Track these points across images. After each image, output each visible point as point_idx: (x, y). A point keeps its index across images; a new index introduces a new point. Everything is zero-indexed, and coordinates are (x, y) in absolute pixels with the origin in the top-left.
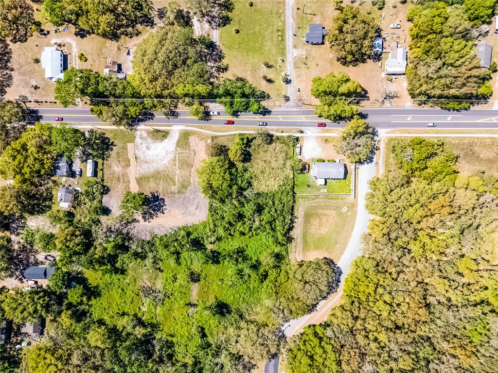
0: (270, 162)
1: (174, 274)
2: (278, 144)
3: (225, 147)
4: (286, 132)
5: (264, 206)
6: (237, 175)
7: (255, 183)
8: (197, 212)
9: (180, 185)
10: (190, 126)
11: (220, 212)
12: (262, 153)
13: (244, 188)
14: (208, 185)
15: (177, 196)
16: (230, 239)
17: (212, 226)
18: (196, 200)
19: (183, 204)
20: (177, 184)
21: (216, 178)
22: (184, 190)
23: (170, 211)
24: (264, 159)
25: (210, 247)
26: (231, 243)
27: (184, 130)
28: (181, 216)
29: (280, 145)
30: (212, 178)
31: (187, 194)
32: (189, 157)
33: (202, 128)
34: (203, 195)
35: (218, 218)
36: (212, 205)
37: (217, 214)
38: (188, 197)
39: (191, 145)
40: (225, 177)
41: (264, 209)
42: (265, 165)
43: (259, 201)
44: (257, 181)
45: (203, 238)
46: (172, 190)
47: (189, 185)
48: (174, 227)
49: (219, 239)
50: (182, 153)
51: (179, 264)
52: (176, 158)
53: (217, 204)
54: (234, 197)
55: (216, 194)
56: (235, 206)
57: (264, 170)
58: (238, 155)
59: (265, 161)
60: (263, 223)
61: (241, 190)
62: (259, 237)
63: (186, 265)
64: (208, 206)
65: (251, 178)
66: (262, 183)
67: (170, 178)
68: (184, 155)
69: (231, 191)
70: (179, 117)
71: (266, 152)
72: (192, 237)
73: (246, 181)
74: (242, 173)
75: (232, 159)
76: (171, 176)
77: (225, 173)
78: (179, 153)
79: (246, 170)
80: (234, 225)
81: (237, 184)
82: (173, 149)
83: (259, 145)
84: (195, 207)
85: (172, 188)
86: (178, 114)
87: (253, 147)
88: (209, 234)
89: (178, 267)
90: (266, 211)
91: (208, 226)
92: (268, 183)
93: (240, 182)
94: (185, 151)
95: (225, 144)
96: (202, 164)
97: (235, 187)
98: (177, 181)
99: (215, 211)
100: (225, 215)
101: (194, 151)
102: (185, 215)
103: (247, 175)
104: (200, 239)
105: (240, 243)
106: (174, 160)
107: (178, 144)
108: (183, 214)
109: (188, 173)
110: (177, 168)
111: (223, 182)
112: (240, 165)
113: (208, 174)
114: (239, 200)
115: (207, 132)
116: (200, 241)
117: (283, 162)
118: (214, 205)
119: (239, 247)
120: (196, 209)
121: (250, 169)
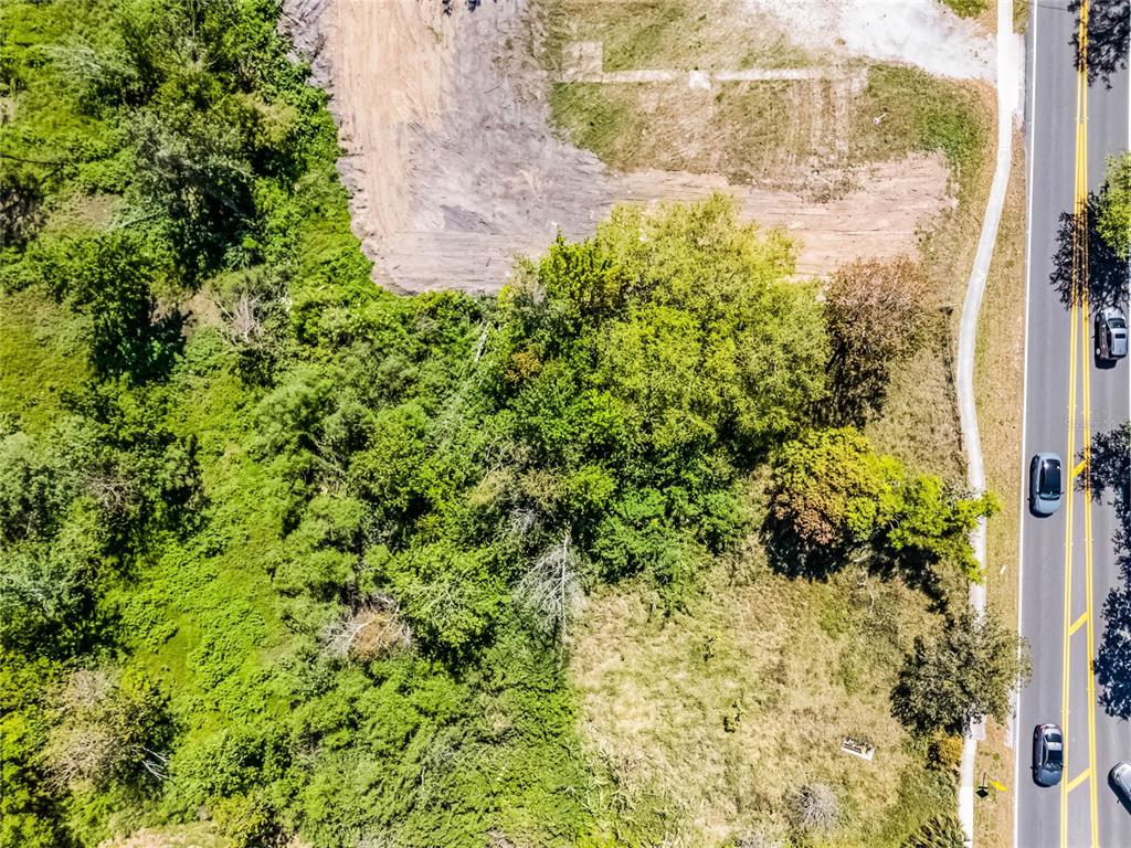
0: (771, 705)
1: (23, 72)
2: (902, 760)
3: (876, 397)
4: (979, 817)
5: (473, 677)
6: (681, 482)
7: (626, 602)
8: (430, 221)
9: (610, 97)
10: (1019, 154)
11: (431, 372)
12: (832, 649)
13: (591, 537)
14: (612, 287)
15: (537, 80)
16: (254, 439)
17: (333, 319)
18: (508, 209)
19: (484, 123)
20: (621, 77)
21: (666, 350)
22: (577, 125)
23: (438, 37)
24: (795, 667)
25: (203, 306)
26: (232, 450)
27: (992, 117)
28: (404, 115)
29: (889, 781)
30: (665, 314)
31: (549, 148)
32: (803, 153)
33: (1002, 238)
34: (539, 255)
35: (392, 362)
36: (476, 316)
37: (420, 357)
38: (532, 158)
39: (887, 167)
40: (672, 414)
41: (456, 675)
42: (751, 670)
43: (510, 641)
44: (642, 616)
45: (257, 260)
46: (575, 50)
47: (609, 157)
48: (325, 68)
49: (255, 369)
50: (829, 109)
51: (88, 110)
52: (796, 64)
53: (486, 349)
54: (531, 484)
55: (553, 350)
56: (471, 482)
57: (715, 665)
58: (836, 506)
59: (779, 673)
60: (351, 683)
61: (583, 523)
62: (275, 630)
63: (79, 154)
64: (471, 293)
65: (664, 580)
66: (632, 651)
67: (656, 30)
68: (818, 123)
69: (572, 454)
70: (1081, 78)
71: (846, 677)
72: (266, 191)
73: (639, 546)
74: (694, 520)
75: (791, 450)
76: (668, 37)
77: (700, 407)
78: (827, 84)
79: (714, 541)
80: (346, 466)
81: (618, 494)
82: (858, 44)
83: (890, 630)
84: (466, 203)
85: (593, 49)
86: (1109, 67)
87: (873, 588)
88: (288, 303)
89: (67, 103)
90: (440, 690)
91: (336, 292)
92: (628, 687)
93: (633, 506)
94: (842, 123)
95: (896, 401)
96: (762, 239)
97: (598, 481)
98: (638, 75)
99: (435, 339)
100: (411, 406)
101: (846, 186)
102: (409, 138)
103: (682, 552)
104: (249, 241)
105: (231, 507)
106: (782, 55)
107: (893, 76)
108: (415, 127)
109: (691, 151)
110: (727, 76)
111: (633, 396)
112: (746, 502)
113: (697, 289)
114: (506, 507)
115: (979, 278)
116: (237, 242)
117: (775, 794)
118: (482, 333)
119: (207, 502)
120: (454, 215)
121: (720, 572)
